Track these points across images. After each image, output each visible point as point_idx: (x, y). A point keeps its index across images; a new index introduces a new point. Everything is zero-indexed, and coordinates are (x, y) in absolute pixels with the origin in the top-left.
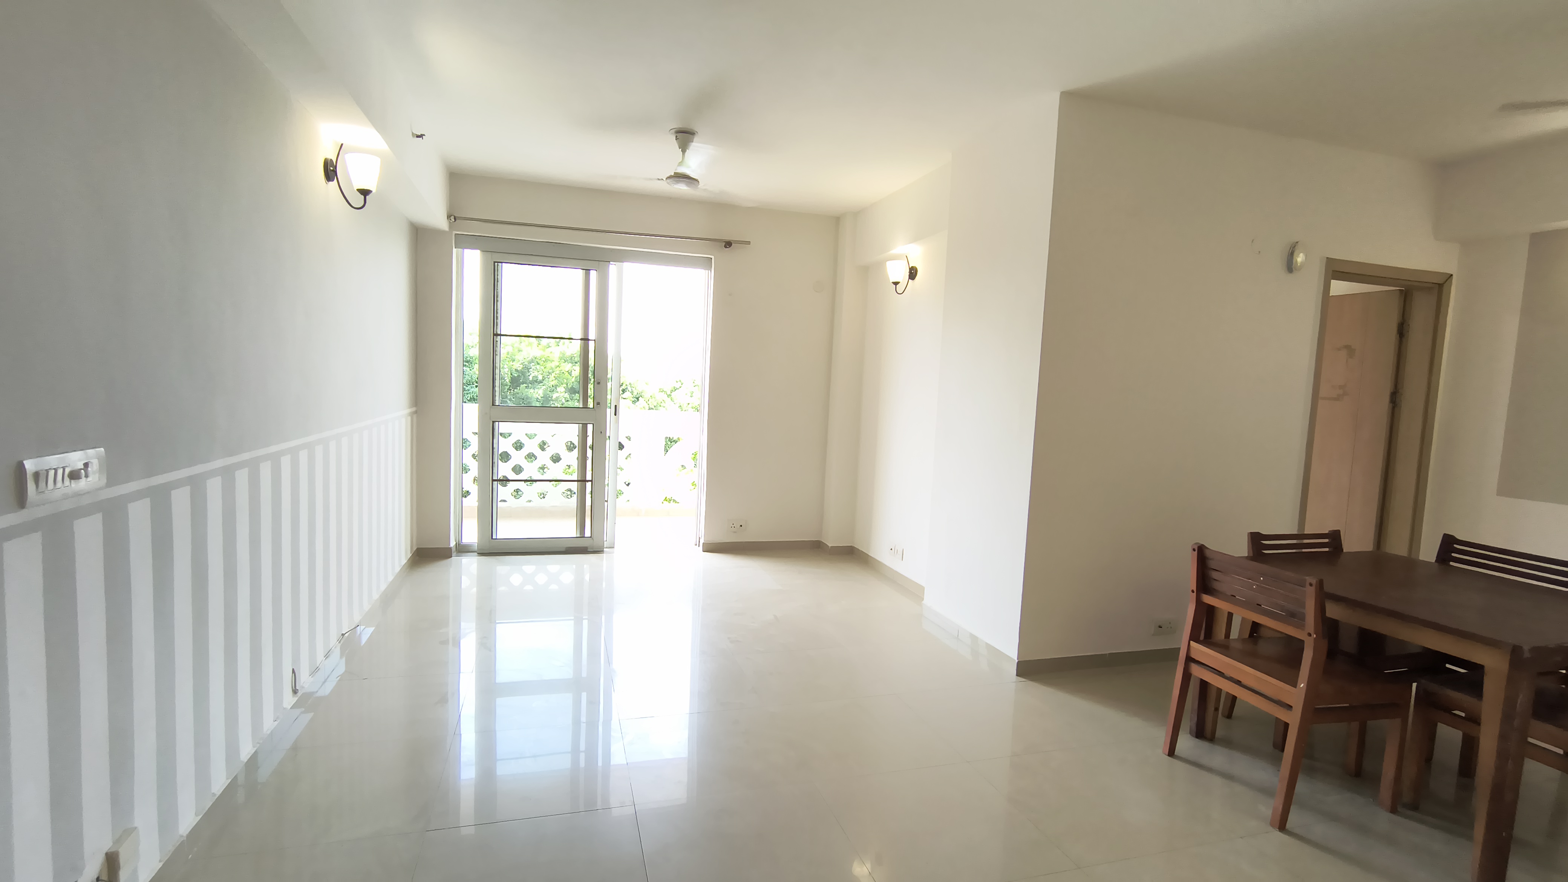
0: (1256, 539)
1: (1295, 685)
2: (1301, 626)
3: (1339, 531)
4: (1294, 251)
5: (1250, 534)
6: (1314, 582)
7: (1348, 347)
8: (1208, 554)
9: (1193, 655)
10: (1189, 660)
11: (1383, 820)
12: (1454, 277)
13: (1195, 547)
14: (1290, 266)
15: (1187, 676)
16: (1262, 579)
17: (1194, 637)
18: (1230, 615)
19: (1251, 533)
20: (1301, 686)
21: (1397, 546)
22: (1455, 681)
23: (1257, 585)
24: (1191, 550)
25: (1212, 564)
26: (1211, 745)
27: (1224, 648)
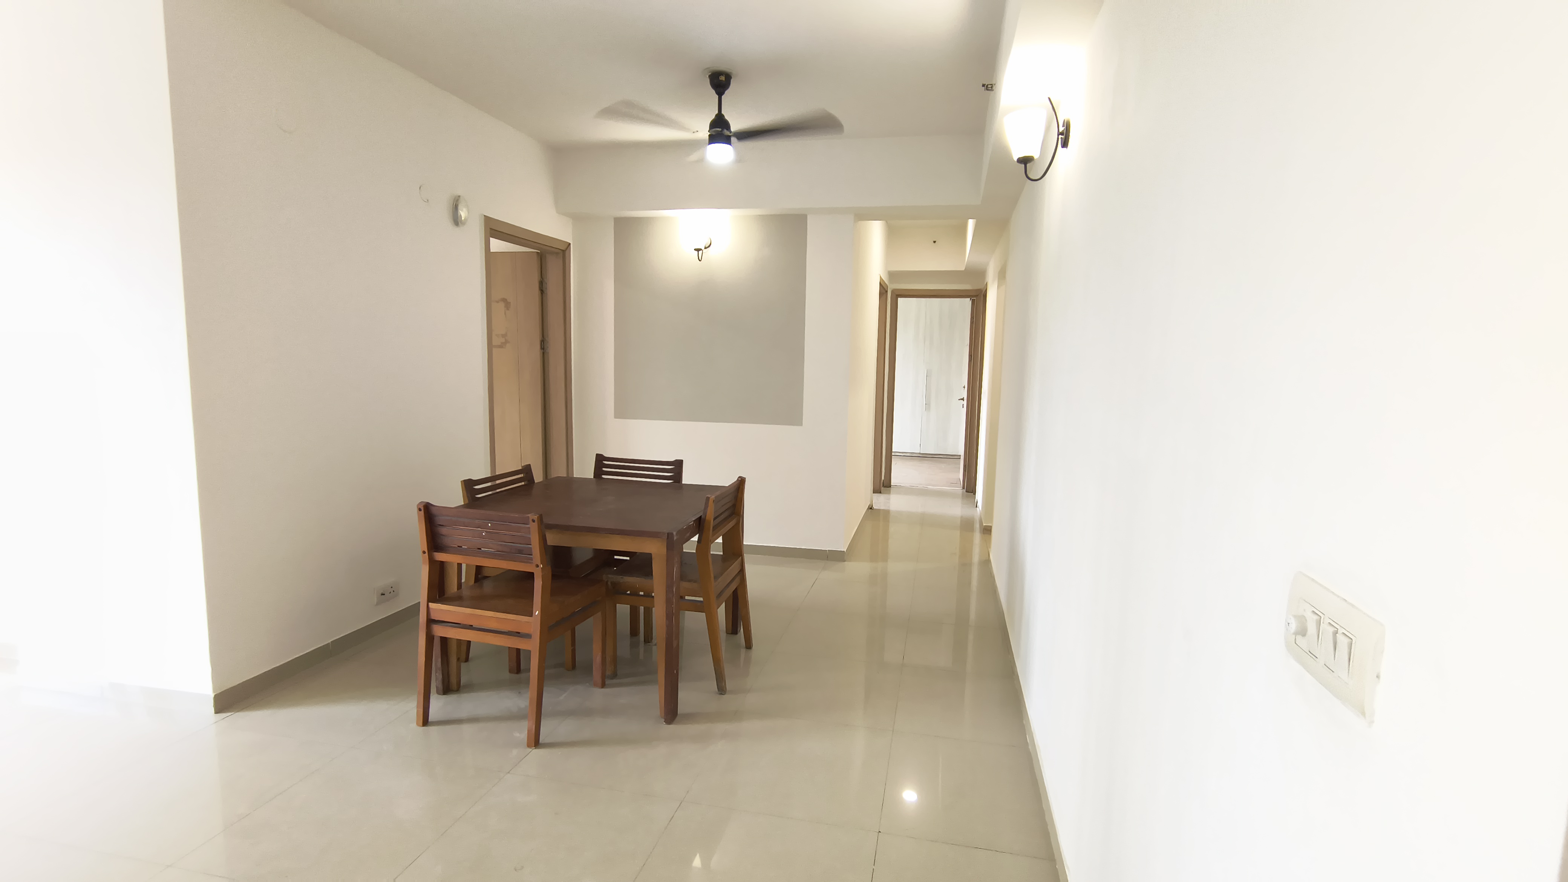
0: (469, 485)
1: (531, 614)
2: (529, 561)
3: (530, 465)
4: (458, 205)
5: (463, 483)
6: (536, 517)
7: (504, 300)
8: (434, 511)
9: (434, 616)
10: (430, 622)
11: (598, 696)
12: (571, 246)
13: (420, 507)
14: (457, 221)
15: (430, 638)
16: (490, 525)
17: (431, 599)
18: (460, 565)
19: (464, 481)
20: (537, 612)
21: (559, 471)
22: (626, 568)
23: (486, 532)
24: (416, 510)
25: (440, 520)
26: (458, 695)
27: (456, 600)
